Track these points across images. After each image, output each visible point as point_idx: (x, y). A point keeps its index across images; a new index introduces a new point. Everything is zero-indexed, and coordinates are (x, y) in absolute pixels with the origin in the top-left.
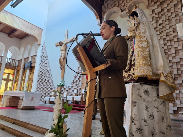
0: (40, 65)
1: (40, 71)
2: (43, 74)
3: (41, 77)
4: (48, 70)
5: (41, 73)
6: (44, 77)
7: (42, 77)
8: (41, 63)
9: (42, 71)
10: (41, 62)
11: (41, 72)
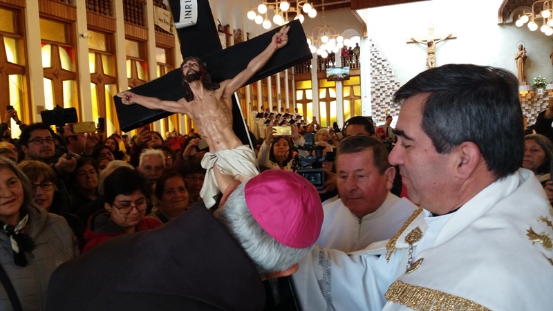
0: (371, 74)
1: (376, 83)
2: (383, 89)
3: (381, 94)
4: (396, 84)
5: (378, 87)
6: (389, 94)
7: (384, 94)
8: (374, 71)
9: (383, 84)
10: (374, 69)
11: (376, 85)
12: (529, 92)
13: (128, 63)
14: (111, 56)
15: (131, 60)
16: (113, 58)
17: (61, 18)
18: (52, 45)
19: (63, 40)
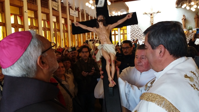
2: (135, 31)
3: (134, 33)
4: (139, 29)
5: (133, 30)
6: (137, 32)
9: (135, 29)
12: (187, 31)
13: (43, 22)
14: (36, 19)
15: (44, 21)
16: (37, 20)
17: (18, 5)
18: (14, 15)
19: (19, 14)
